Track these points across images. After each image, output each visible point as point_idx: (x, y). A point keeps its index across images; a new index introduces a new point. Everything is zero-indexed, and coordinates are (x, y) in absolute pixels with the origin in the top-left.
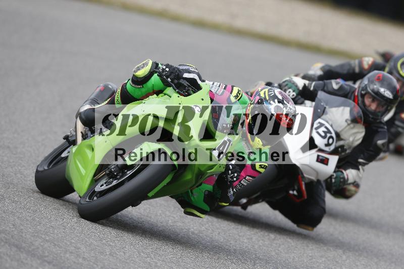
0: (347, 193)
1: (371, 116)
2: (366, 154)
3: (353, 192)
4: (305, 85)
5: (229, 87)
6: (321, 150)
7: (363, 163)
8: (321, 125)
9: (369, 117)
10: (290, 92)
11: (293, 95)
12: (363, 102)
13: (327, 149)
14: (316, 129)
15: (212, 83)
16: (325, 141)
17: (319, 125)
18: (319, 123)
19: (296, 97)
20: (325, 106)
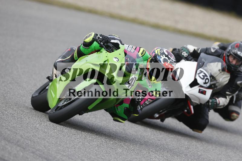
0: (232, 118)
1: (233, 68)
2: (230, 89)
3: (235, 117)
4: (195, 49)
5: (138, 48)
6: (201, 86)
7: (229, 94)
8: (201, 72)
9: (232, 68)
10: (184, 53)
11: (186, 55)
12: (228, 59)
13: (205, 85)
14: (199, 74)
15: (128, 46)
16: (204, 81)
17: (200, 72)
18: (200, 71)
19: (187, 57)
20: (204, 61)
